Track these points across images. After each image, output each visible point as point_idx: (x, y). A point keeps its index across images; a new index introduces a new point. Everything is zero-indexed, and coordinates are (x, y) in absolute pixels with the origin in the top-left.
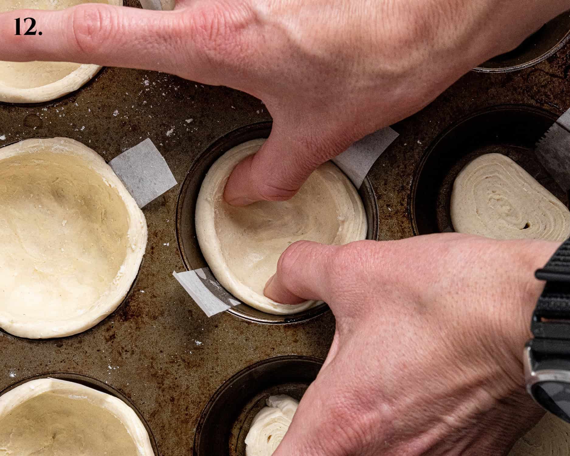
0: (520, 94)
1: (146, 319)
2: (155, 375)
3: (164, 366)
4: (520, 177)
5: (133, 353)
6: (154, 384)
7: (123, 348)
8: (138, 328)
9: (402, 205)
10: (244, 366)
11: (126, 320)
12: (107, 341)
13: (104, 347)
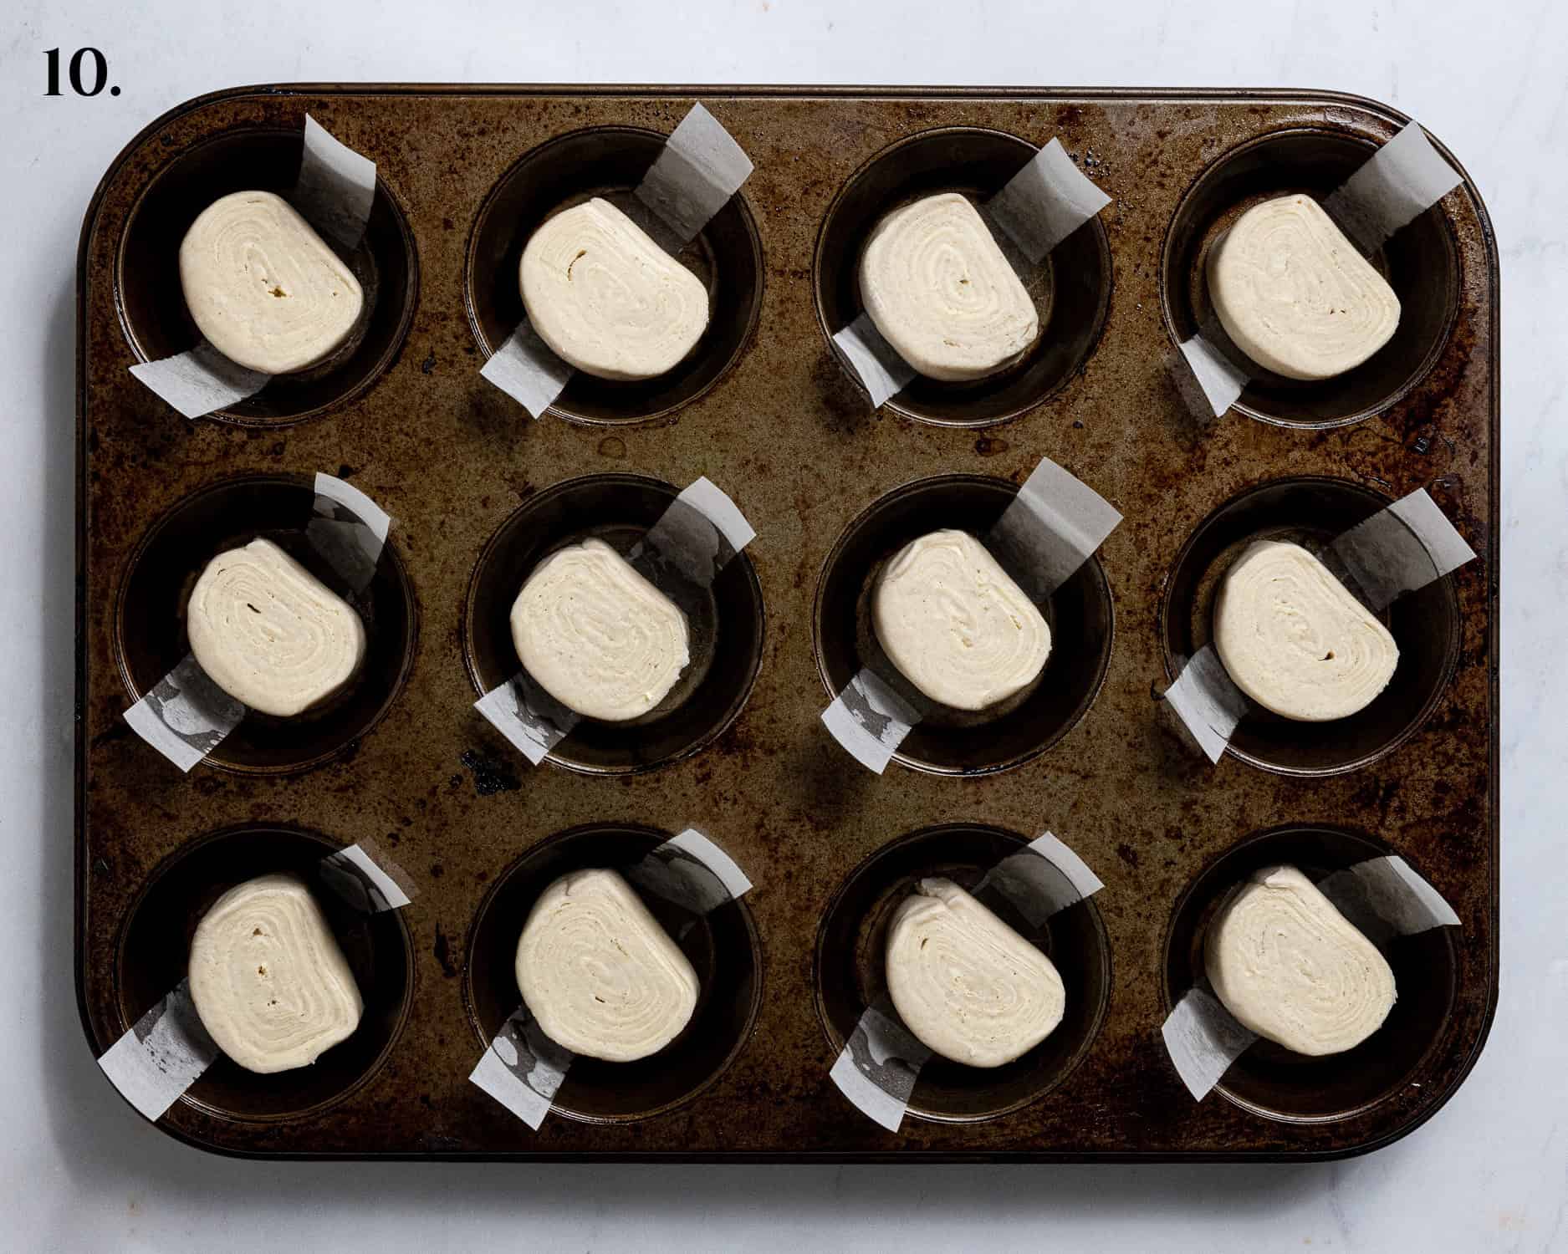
0: (1335, 461)
1: (759, 753)
2: (765, 838)
3: (781, 824)
4: (1324, 583)
5: (735, 802)
6: (764, 851)
7: (721, 794)
8: (746, 767)
9: (1150, 612)
10: (901, 833)
11: (728, 752)
12: (699, 781)
13: (693, 790)
